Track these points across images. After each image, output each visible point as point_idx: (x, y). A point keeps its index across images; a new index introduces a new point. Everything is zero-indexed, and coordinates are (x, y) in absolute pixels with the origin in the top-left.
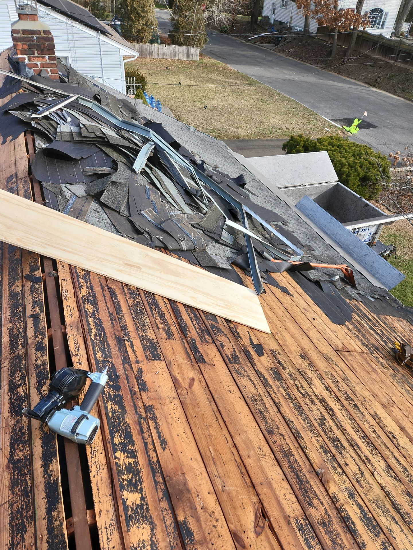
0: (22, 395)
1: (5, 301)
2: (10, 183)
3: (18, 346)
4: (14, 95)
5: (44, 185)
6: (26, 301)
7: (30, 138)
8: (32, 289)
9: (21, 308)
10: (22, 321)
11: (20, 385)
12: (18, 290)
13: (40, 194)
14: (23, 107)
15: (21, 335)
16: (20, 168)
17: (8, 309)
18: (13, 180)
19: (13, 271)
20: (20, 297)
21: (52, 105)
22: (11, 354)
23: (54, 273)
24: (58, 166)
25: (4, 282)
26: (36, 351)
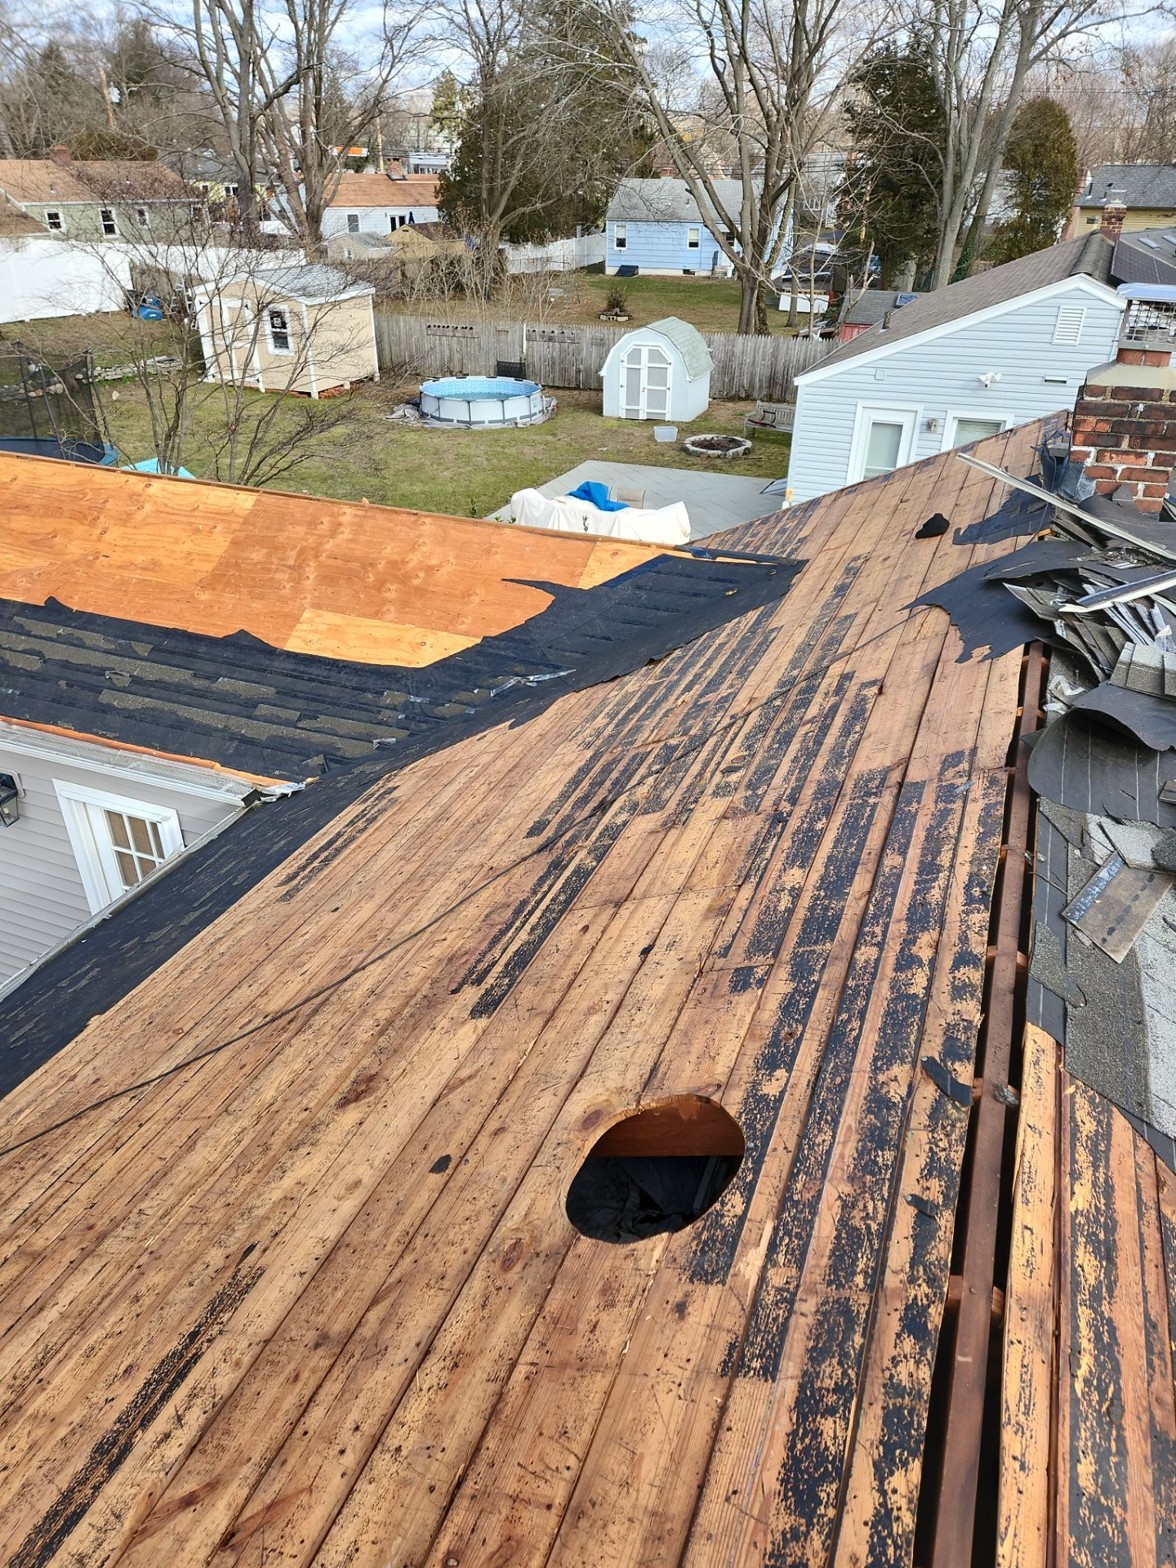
0: (827, 1448)
1: (853, 1108)
2: (950, 773)
3: (854, 1274)
4: (1024, 540)
5: (1045, 806)
6: (909, 1140)
7: (1037, 661)
8: (936, 1114)
9: (889, 1155)
10: (883, 1199)
11: (831, 1411)
12: (896, 1092)
13: (1024, 827)
14: (1042, 580)
15: (870, 1241)
16: (988, 739)
17: (855, 1137)
18: (961, 767)
19: (893, 1025)
20: (895, 1118)
21: (1128, 584)
22: (829, 1284)
23: (1009, 1091)
24: (1094, 759)
25: (861, 1047)
26: (902, 1331)
